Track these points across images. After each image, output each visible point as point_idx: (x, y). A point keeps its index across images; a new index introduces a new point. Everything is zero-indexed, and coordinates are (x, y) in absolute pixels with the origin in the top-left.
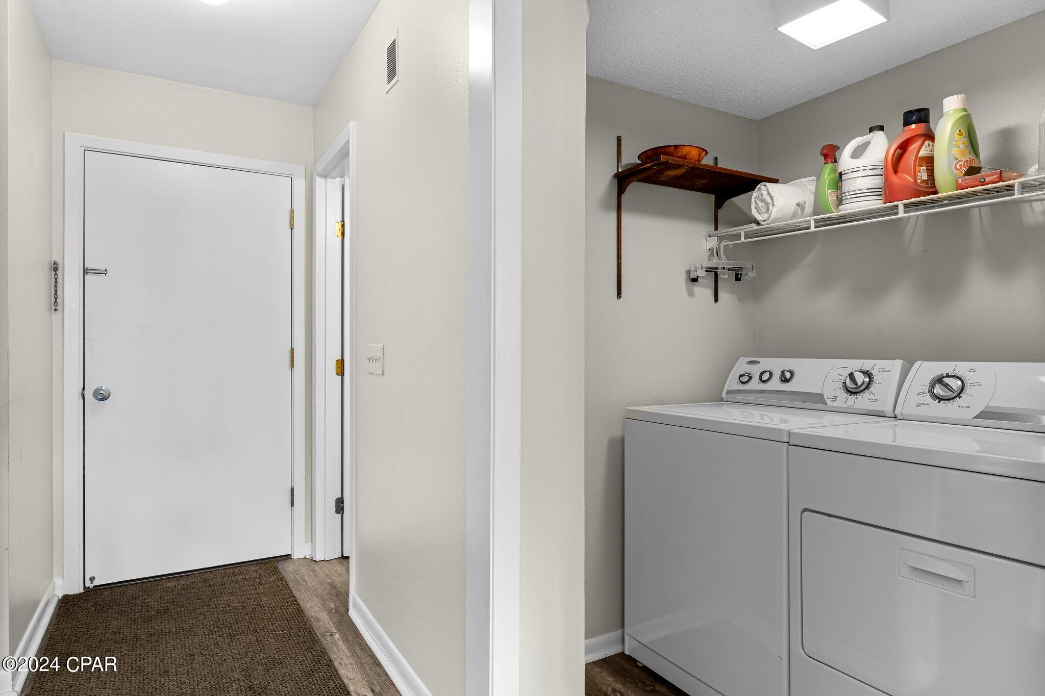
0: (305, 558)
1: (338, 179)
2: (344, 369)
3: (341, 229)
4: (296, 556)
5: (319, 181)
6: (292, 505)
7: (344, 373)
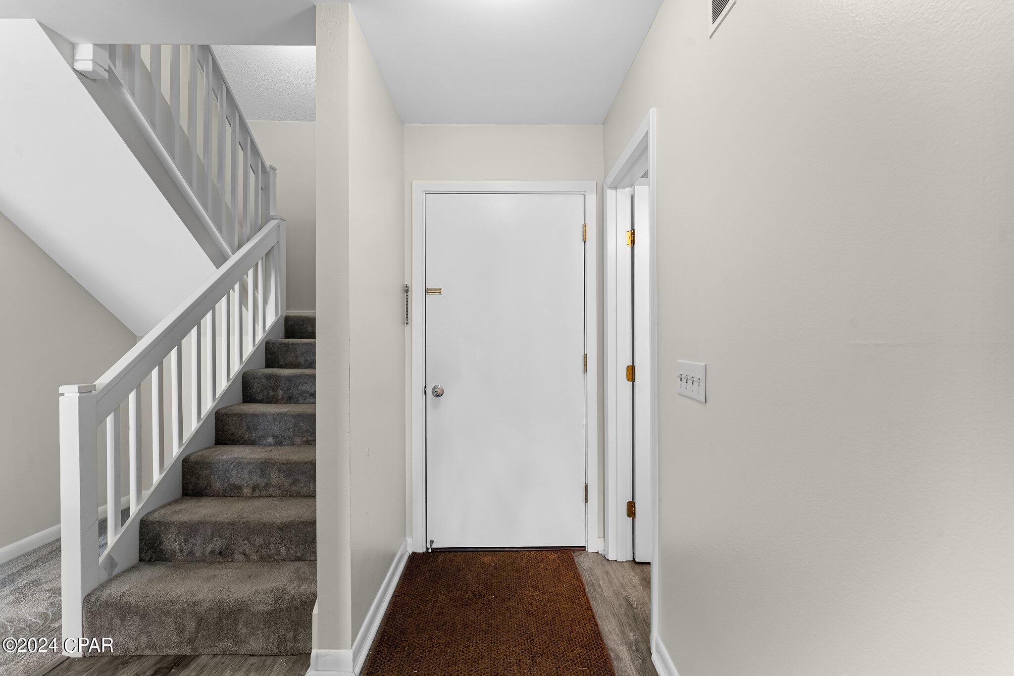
0: (598, 553)
1: (628, 189)
2: (634, 375)
3: (631, 237)
4: (590, 549)
5: (610, 194)
6: (586, 501)
7: (634, 379)
